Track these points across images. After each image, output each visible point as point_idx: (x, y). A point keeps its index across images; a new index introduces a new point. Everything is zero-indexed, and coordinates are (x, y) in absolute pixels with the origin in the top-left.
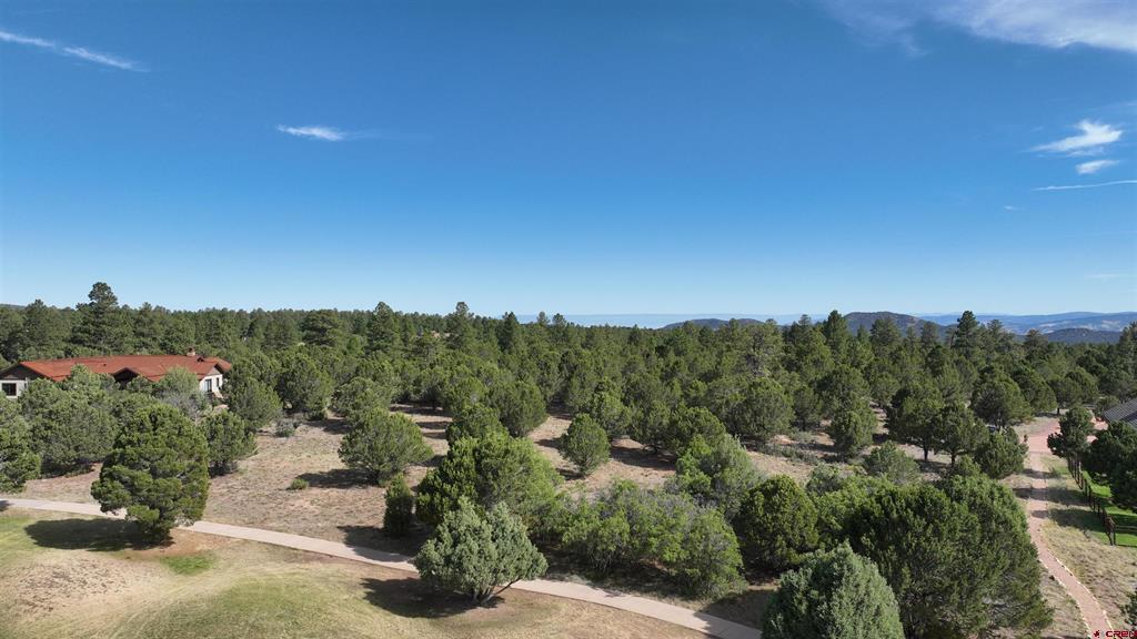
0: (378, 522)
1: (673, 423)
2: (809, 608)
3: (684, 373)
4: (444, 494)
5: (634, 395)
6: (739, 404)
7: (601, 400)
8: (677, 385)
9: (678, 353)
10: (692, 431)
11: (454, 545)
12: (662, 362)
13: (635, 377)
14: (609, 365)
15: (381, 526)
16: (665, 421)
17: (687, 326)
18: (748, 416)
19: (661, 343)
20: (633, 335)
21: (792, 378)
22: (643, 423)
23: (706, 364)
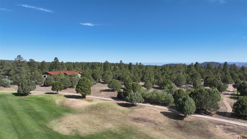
0: (116, 96)
1: (164, 82)
2: (182, 103)
3: (166, 74)
4: (128, 91)
5: (156, 77)
6: (176, 79)
7: (151, 78)
8: (164, 76)
9: (165, 70)
10: (167, 83)
11: (131, 97)
12: (161, 72)
13: (156, 75)
14: (151, 72)
15: (116, 97)
16: (162, 82)
17: (167, 65)
18: (177, 81)
19: (161, 69)
20: (156, 67)
21: (187, 75)
22: (158, 82)
23: (170, 73)
